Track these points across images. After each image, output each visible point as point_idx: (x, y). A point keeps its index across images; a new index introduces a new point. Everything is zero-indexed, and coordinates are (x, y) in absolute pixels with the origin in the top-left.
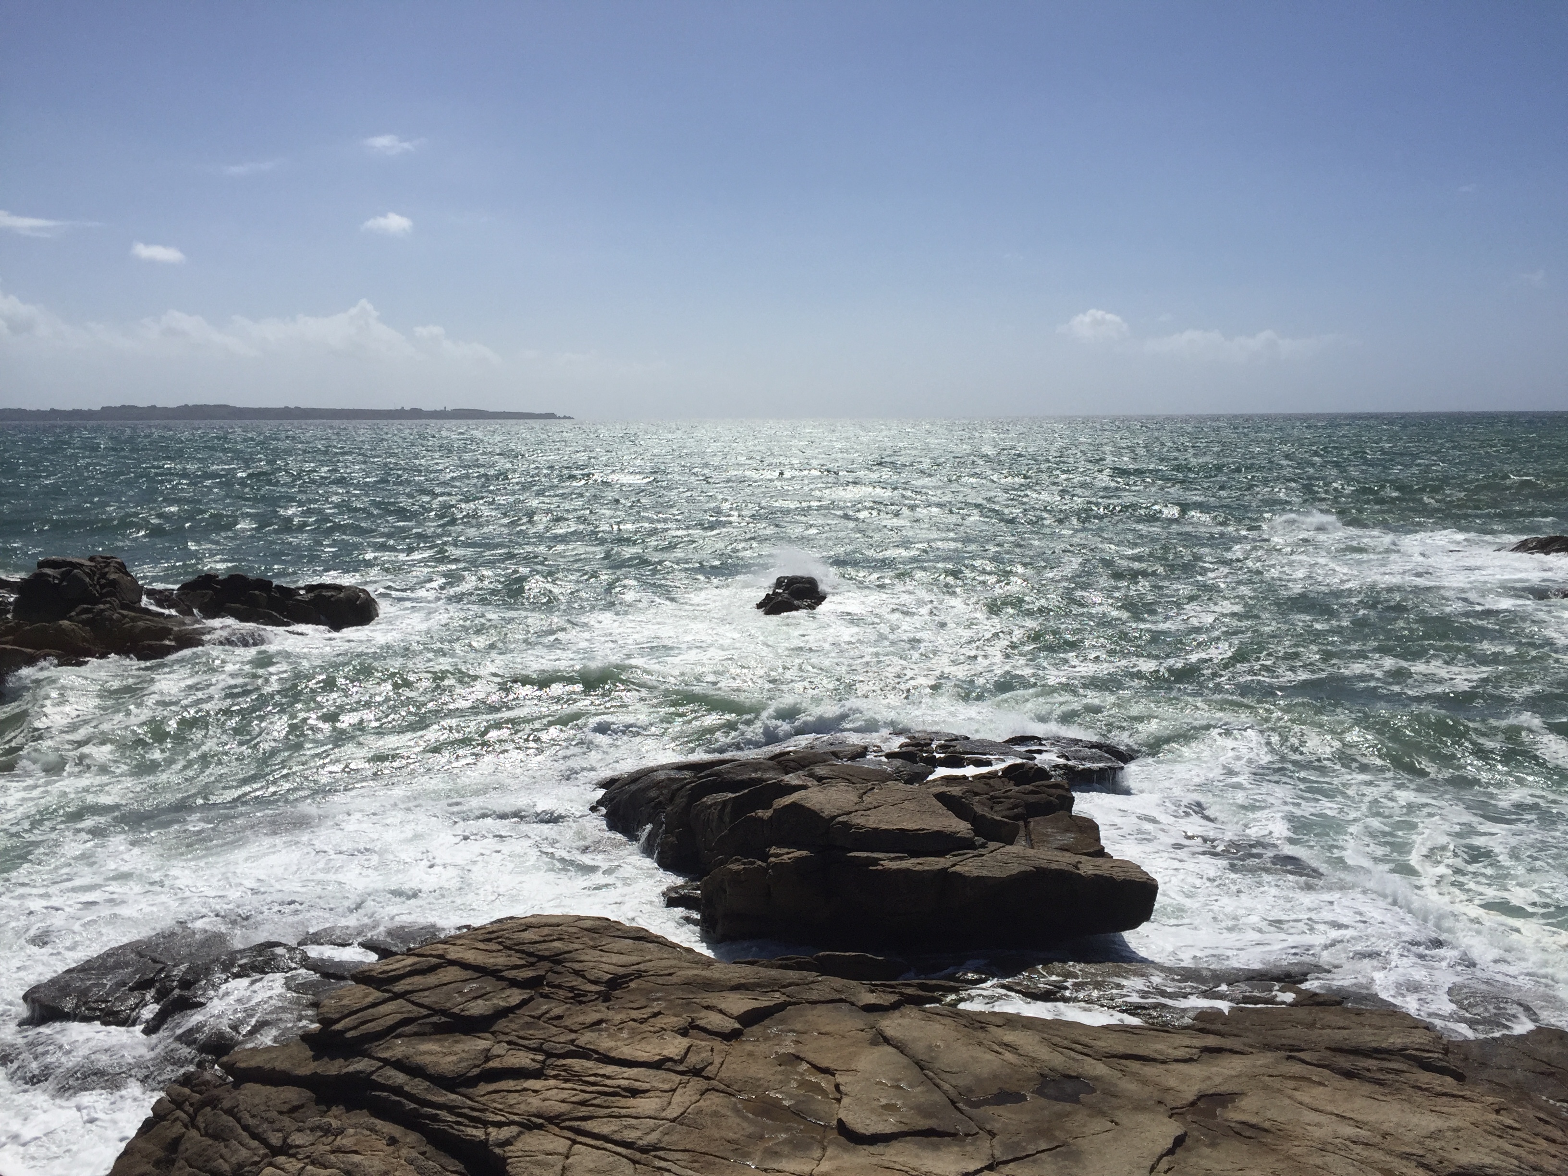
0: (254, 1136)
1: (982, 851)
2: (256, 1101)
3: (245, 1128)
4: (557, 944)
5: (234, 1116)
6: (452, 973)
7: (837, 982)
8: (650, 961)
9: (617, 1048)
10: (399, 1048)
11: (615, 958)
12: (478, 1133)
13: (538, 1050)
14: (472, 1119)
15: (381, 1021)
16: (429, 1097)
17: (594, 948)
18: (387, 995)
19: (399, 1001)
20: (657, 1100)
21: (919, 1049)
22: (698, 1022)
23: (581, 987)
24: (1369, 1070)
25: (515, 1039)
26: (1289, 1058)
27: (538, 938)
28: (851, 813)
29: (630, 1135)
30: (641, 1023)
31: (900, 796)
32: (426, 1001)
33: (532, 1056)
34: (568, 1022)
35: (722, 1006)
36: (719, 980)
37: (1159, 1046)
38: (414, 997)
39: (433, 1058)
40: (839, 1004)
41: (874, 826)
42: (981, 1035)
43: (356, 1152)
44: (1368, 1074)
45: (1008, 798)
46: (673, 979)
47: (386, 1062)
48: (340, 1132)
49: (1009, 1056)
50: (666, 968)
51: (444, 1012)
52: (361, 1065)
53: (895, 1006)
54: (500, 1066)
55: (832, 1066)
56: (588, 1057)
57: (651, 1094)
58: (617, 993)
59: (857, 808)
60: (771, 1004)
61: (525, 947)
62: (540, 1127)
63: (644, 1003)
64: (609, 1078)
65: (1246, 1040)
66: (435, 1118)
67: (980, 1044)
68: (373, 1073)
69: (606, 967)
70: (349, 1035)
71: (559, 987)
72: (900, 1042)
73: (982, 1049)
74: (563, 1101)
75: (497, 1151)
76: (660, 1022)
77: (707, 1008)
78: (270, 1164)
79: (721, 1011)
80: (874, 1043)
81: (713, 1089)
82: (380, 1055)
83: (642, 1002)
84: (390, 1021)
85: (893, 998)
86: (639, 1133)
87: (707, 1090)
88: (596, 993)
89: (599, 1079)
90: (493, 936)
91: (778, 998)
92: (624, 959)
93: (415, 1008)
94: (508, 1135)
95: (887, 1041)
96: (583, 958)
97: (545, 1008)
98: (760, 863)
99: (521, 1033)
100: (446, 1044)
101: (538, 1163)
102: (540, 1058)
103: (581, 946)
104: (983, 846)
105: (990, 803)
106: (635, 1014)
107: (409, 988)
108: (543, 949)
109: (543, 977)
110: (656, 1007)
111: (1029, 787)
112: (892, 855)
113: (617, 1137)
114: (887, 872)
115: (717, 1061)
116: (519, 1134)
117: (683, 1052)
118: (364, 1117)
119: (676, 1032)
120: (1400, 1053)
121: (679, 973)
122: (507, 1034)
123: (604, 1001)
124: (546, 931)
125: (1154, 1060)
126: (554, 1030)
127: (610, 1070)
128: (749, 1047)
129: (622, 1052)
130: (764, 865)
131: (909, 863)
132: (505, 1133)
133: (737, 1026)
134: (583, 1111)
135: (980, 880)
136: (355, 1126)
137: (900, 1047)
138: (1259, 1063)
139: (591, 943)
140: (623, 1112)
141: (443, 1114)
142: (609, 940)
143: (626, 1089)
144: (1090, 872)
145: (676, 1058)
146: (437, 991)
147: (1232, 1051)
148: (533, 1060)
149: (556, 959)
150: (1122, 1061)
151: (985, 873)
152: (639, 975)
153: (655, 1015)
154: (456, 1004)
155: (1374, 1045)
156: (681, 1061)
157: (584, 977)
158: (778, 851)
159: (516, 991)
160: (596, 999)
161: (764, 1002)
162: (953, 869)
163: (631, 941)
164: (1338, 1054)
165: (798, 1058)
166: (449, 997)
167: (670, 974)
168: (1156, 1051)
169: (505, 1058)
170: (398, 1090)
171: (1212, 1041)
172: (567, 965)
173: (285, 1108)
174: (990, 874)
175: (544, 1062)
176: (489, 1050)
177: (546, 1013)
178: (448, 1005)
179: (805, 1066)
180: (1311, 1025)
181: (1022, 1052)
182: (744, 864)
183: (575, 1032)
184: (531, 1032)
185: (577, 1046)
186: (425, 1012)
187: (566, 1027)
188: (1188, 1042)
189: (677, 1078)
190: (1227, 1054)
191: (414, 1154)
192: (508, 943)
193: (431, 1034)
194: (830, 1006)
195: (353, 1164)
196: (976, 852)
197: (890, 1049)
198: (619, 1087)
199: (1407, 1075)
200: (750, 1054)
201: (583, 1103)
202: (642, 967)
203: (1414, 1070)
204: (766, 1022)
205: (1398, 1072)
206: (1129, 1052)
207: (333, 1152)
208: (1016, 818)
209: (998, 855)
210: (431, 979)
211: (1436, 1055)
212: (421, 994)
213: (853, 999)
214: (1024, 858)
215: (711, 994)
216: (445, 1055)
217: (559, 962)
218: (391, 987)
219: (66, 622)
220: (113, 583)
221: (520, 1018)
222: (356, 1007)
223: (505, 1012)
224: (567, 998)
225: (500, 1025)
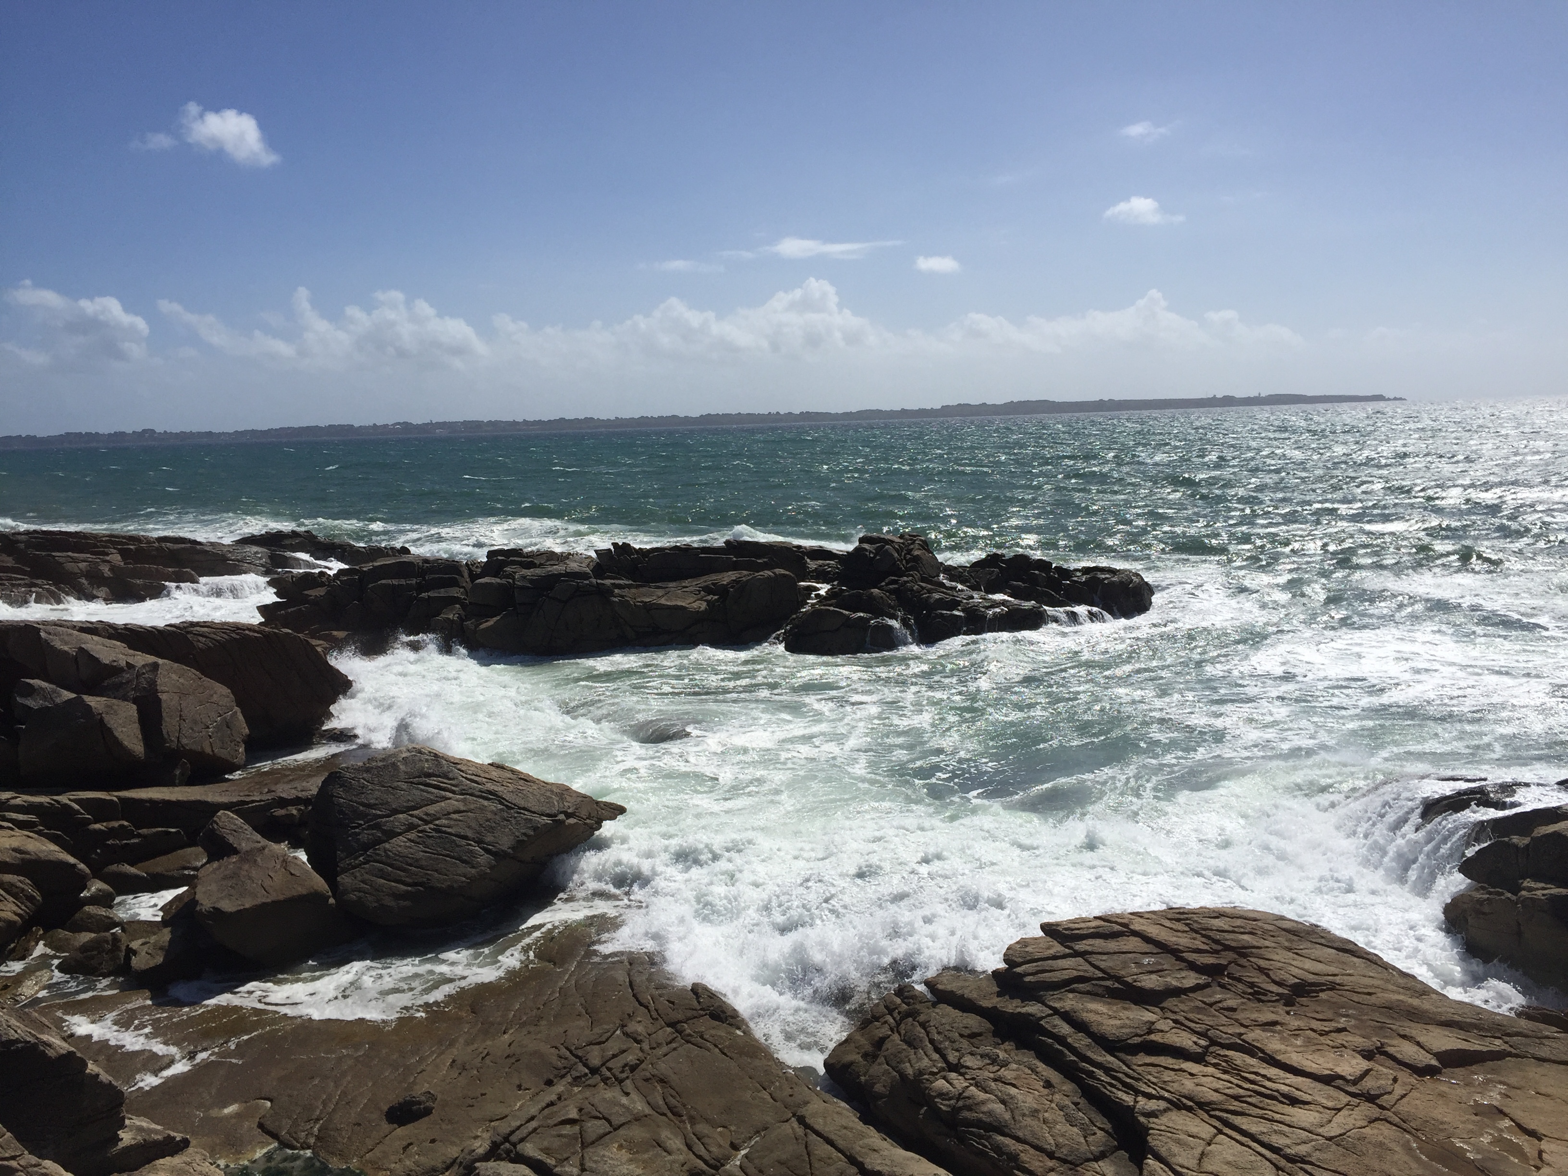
0: (937, 1050)
2: (944, 1021)
3: (932, 1041)
4: (1246, 937)
5: (925, 1029)
6: (1133, 943)
8: (1350, 975)
9: (1285, 1052)
10: (1069, 1002)
11: (1308, 965)
12: (1128, 1099)
13: (1203, 1035)
14: (1125, 1084)
15: (1058, 974)
16: (1089, 1054)
17: (1289, 949)
18: (1067, 951)
19: (1080, 959)
20: (1317, 1115)
22: (1390, 1050)
23: (1262, 986)
25: (1182, 1019)
27: (1226, 927)
29: (1278, 1141)
30: (1321, 1035)
32: (1102, 965)
33: (1195, 1039)
34: (1239, 1016)
35: (1421, 1039)
36: (1426, 1011)
38: (1093, 959)
39: (1098, 1018)
43: (1014, 1086)
46: (1372, 999)
47: (1056, 1011)
48: (1004, 1064)
50: (1366, 987)
51: (1118, 979)
52: (1033, 1009)
54: (1161, 1041)
55: (1542, 1131)
56: (1253, 1055)
57: (1312, 1107)
58: (1303, 1000)
60: (1485, 1049)
61: (1212, 934)
62: (1189, 1109)
63: (1330, 1016)
64: (1269, 1079)
66: (1091, 1075)
68: (1042, 1018)
69: (1295, 971)
70: (1027, 979)
71: (1239, 980)
74: (1216, 1091)
75: (1142, 1119)
76: (1341, 1038)
77: (1404, 1037)
78: (944, 1078)
79: (1418, 1044)
81: (1386, 1120)
82: (1051, 1004)
83: (1329, 1014)
84: (1066, 975)
86: (1288, 1141)
87: (1377, 1119)
88: (1278, 994)
89: (1259, 1078)
90: (1182, 917)
91: (1498, 1045)
92: (1319, 967)
93: (1092, 969)
94: (1155, 1107)
96: (1275, 957)
97: (1218, 997)
98: (1509, 895)
99: (1190, 1016)
100: (1115, 1008)
101: (1178, 1142)
102: (1203, 1043)
103: (1273, 945)
106: (1316, 1025)
107: (1089, 949)
108: (1230, 939)
109: (1225, 967)
110: (1342, 1022)
113: (1265, 1139)
115: (1399, 1090)
116: (1166, 1110)
117: (1358, 1073)
118: (1029, 1057)
119: (1359, 1052)
121: (1380, 995)
122: (1175, 1013)
123: (1286, 1005)
124: (1239, 922)
126: (1223, 1020)
127: (1272, 1072)
128: (1444, 1088)
129: (1290, 1058)
130: (1514, 898)
132: (1153, 1105)
133: (1434, 1062)
134: (1235, 1105)
136: (1018, 1063)
139: (1287, 944)
140: (1277, 1117)
141: (1099, 1073)
142: (1309, 945)
143: (1284, 1095)
145: (1349, 1078)
146: (1115, 957)
148: (1195, 1043)
149: (1242, 951)
152: (1333, 987)
153: (1339, 1031)
154: (1129, 972)
156: (1355, 1082)
157: (1268, 976)
158: (1533, 885)
159: (1192, 974)
160: (1277, 1001)
161: (1476, 1045)
163: (1333, 951)
165: (1502, 1113)
166: (1125, 965)
167: (1369, 994)
169: (1168, 1035)
170: (1061, 1040)
172: (1252, 959)
173: (967, 1032)
175: (1207, 1047)
176: (1153, 1023)
177: (1220, 1002)
178: (1123, 973)
179: (1508, 1123)
182: (1490, 893)
183: (1246, 1027)
184: (1199, 1016)
185: (1243, 1040)
186: (1100, 974)
187: (1237, 1020)
189: (1345, 1098)
191: (1067, 1102)
192: (1195, 926)
193: (1103, 996)
195: (1009, 1095)
198: (1277, 1091)
200: (1442, 1095)
201: (1237, 1098)
202: (1338, 979)
204: (1474, 1068)
207: (995, 1080)
210: (1112, 945)
212: (1100, 957)
215: (1412, 1024)
216: (1110, 1017)
217: (1244, 956)
218: (1072, 945)
219: (876, 591)
220: (917, 559)
221: (1191, 1001)
222: (1038, 956)
223: (1177, 992)
224: (1244, 993)
225: (1170, 1003)
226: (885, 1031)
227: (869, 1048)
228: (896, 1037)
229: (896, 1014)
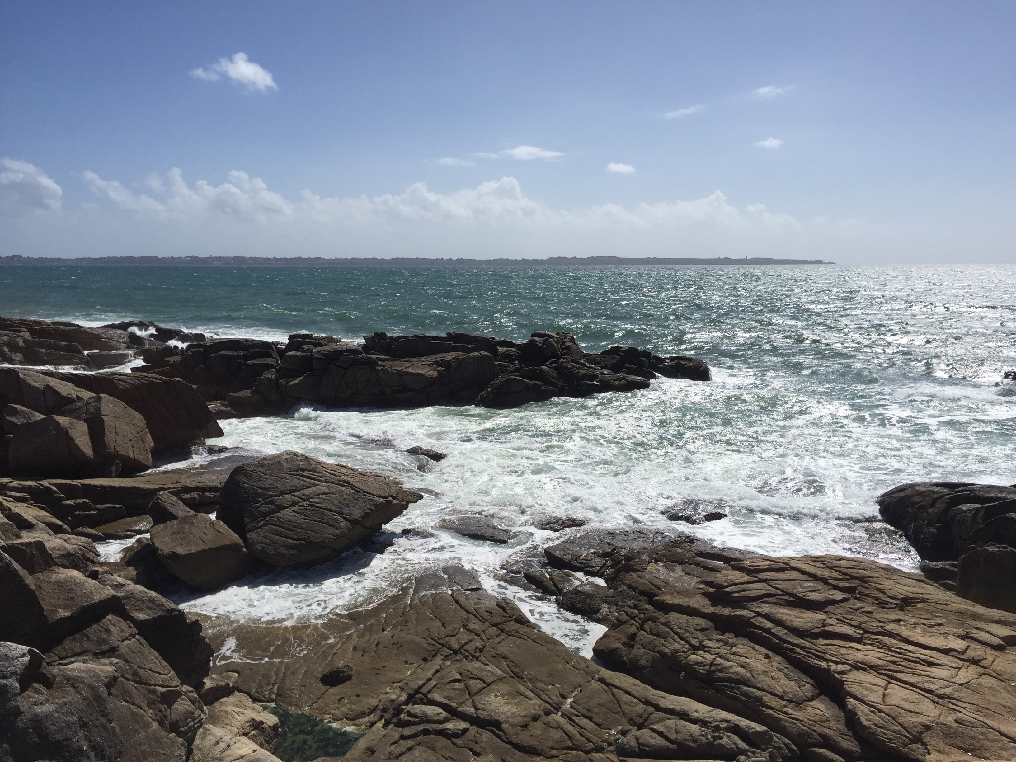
0: (682, 638)
2: (681, 621)
3: (676, 633)
4: (862, 572)
5: (669, 627)
6: (794, 575)
8: (930, 594)
9: (914, 637)
10: (766, 608)
11: (904, 588)
12: (824, 664)
13: (859, 627)
14: (817, 656)
15: (754, 592)
16: (788, 638)
17: (889, 579)
18: (755, 579)
19: (763, 583)
20: (949, 672)
22: (972, 635)
23: (883, 599)
25: (841, 618)
27: (850, 566)
29: (932, 687)
30: (930, 627)
32: (780, 587)
33: (854, 630)
34: (876, 616)
35: (989, 630)
36: (983, 615)
38: (772, 583)
39: (790, 618)
43: (746, 657)
46: (949, 608)
47: (759, 614)
48: (734, 645)
50: (943, 600)
51: (792, 595)
52: (744, 612)
54: (833, 631)
56: (895, 638)
57: (943, 667)
58: (909, 608)
61: (842, 570)
62: (864, 670)
63: (930, 617)
64: (910, 652)
66: (792, 651)
68: (751, 618)
69: (901, 591)
70: (735, 595)
71: (868, 596)
74: (879, 658)
75: (837, 676)
76: (942, 629)
77: (978, 629)
78: (694, 654)
81: (988, 674)
82: (754, 610)
83: (928, 616)
84: (759, 593)
86: (936, 687)
87: (984, 674)
88: (895, 604)
89: (903, 651)
92: (911, 589)
93: (773, 589)
94: (843, 669)
96: (884, 583)
97: (859, 605)
98: (1010, 549)
99: (845, 616)
100: (796, 612)
101: (866, 688)
102: (859, 632)
103: (880, 576)
106: (924, 621)
107: (768, 577)
108: (853, 573)
109: (855, 588)
110: (938, 620)
113: (921, 685)
115: (990, 659)
116: (850, 670)
117: (964, 648)
118: (746, 641)
119: (956, 636)
121: (952, 605)
122: (835, 614)
123: (902, 610)
124: (855, 563)
126: (868, 619)
127: (910, 648)
128: (1012, 657)
129: (918, 640)
130: (1015, 550)
132: (841, 667)
133: (1002, 642)
134: (893, 667)
136: (743, 644)
139: (886, 576)
140: (923, 673)
141: (798, 650)
142: (898, 577)
143: (923, 660)
145: (959, 651)
146: (787, 582)
148: (855, 632)
149: (863, 580)
152: (924, 600)
153: (939, 625)
154: (800, 591)
156: (963, 653)
157: (884, 593)
159: (839, 592)
160: (895, 608)
166: (794, 587)
167: (946, 605)
169: (836, 627)
170: (768, 631)
172: (871, 584)
173: (698, 628)
175: (863, 634)
176: (825, 620)
177: (860, 608)
178: (795, 591)
182: (998, 548)
183: (883, 622)
184: (852, 616)
185: (885, 630)
186: (779, 592)
187: (876, 619)
189: (961, 663)
191: (781, 667)
192: (829, 565)
193: (784, 606)
195: (745, 662)
198: (919, 658)
201: (893, 662)
202: (924, 596)
207: (732, 654)
210: (781, 575)
212: (776, 582)
215: (979, 622)
216: (795, 617)
217: (866, 582)
218: (757, 575)
219: (545, 367)
220: (568, 348)
221: (843, 607)
222: (737, 582)
223: (833, 602)
224: (873, 603)
225: (830, 609)
226: (634, 629)
227: (625, 639)
228: (643, 632)
229: (637, 619)
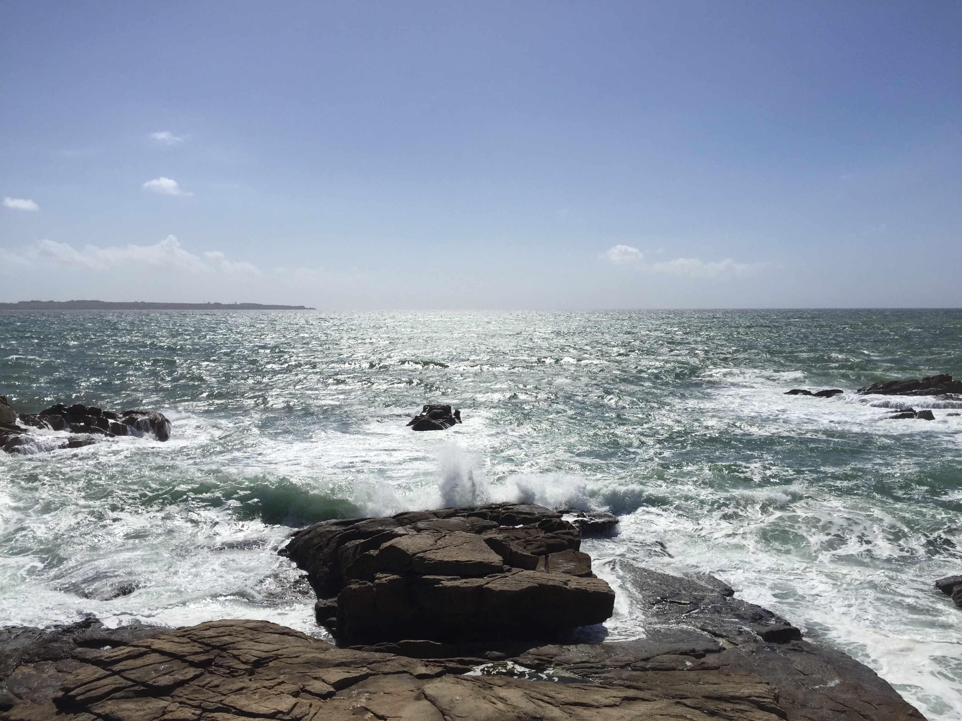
1: (507, 574)
4: (226, 638)
6: (154, 657)
7: (404, 660)
8: (287, 648)
9: (248, 705)
10: (109, 707)
11: (263, 647)
13: (198, 707)
15: (100, 689)
17: (252, 640)
18: (108, 673)
19: (117, 677)
21: (444, 702)
22: (308, 688)
23: (236, 666)
24: (725, 710)
25: (185, 700)
26: (678, 703)
27: (214, 634)
28: (426, 551)
30: (269, 689)
31: (463, 540)
32: (132, 677)
33: (193, 711)
34: (221, 689)
35: (325, 677)
36: (328, 660)
37: (596, 697)
38: (125, 674)
39: (130, 713)
40: (401, 675)
41: (440, 559)
42: (487, 692)
44: (725, 713)
45: (537, 541)
46: (298, 660)
47: (98, 717)
49: (500, 705)
50: (295, 653)
51: (143, 684)
52: (83, 718)
53: (438, 675)
54: (171, 718)
55: (387, 714)
56: (229, 712)
58: (260, 670)
59: (431, 548)
60: (358, 675)
61: (204, 641)
65: (655, 692)
67: (484, 698)
69: (255, 653)
70: (78, 698)
72: (434, 697)
73: (485, 701)
76: (281, 688)
77: (316, 678)
79: (323, 681)
80: (418, 698)
82: (96, 711)
83: (274, 675)
84: (106, 689)
85: (438, 670)
88: (245, 670)
90: (186, 633)
91: (365, 670)
92: (269, 647)
93: (124, 681)
95: (426, 697)
96: (244, 647)
97: (208, 680)
98: (369, 583)
99: (189, 697)
100: (140, 704)
102: (198, 712)
103: (243, 639)
104: (509, 571)
105: (525, 544)
106: (267, 683)
107: (123, 668)
108: (216, 642)
109: (212, 660)
110: (282, 678)
111: (550, 534)
112: (449, 577)
114: (445, 588)
115: (313, 711)
117: (290, 707)
119: (291, 694)
120: (746, 699)
121: (303, 656)
122: (180, 697)
123: (249, 675)
124: (222, 629)
125: (592, 706)
126: (211, 694)
128: (336, 703)
129: (251, 708)
130: (372, 585)
131: (460, 583)
133: (332, 689)
135: (502, 592)
137: (433, 701)
138: (656, 706)
139: (251, 637)
142: (264, 634)
144: (573, 587)
145: (285, 711)
146: (141, 669)
147: (643, 700)
148: (193, 714)
149: (223, 648)
150: (573, 707)
151: (505, 588)
152: (276, 657)
153: (280, 684)
154: (151, 678)
155: (731, 694)
156: (288, 713)
157: (239, 659)
158: (380, 576)
159: (192, 669)
160: (244, 674)
161: (354, 673)
162: (486, 586)
163: (277, 635)
164: (709, 700)
165: (366, 710)
166: (148, 673)
167: (297, 657)
168: (594, 700)
169: (176, 713)
171: (631, 693)
172: (229, 651)
174: (508, 589)
175: (201, 714)
176: (166, 707)
177: (209, 683)
178: (146, 679)
179: (370, 715)
180: (697, 682)
181: (509, 702)
182: (360, 584)
183: (225, 695)
184: (196, 696)
185: (224, 704)
186: (130, 683)
187: (219, 692)
188: (615, 693)
190: (639, 701)
192: (195, 637)
193: (133, 697)
194: (396, 675)
196: (503, 575)
197: (426, 702)
199: (748, 713)
200: (336, 708)
202: (279, 652)
203: (754, 710)
204: (353, 687)
205: (743, 711)
206: (577, 701)
208: (540, 554)
209: (516, 577)
210: (139, 662)
211: (769, 700)
212: (130, 672)
213: (412, 671)
214: (532, 578)
215: (320, 670)
216: (137, 711)
217: (225, 650)
218: (112, 667)
221: (191, 687)
222: (87, 680)
223: (181, 683)
224: (224, 674)
225: (178, 691)
